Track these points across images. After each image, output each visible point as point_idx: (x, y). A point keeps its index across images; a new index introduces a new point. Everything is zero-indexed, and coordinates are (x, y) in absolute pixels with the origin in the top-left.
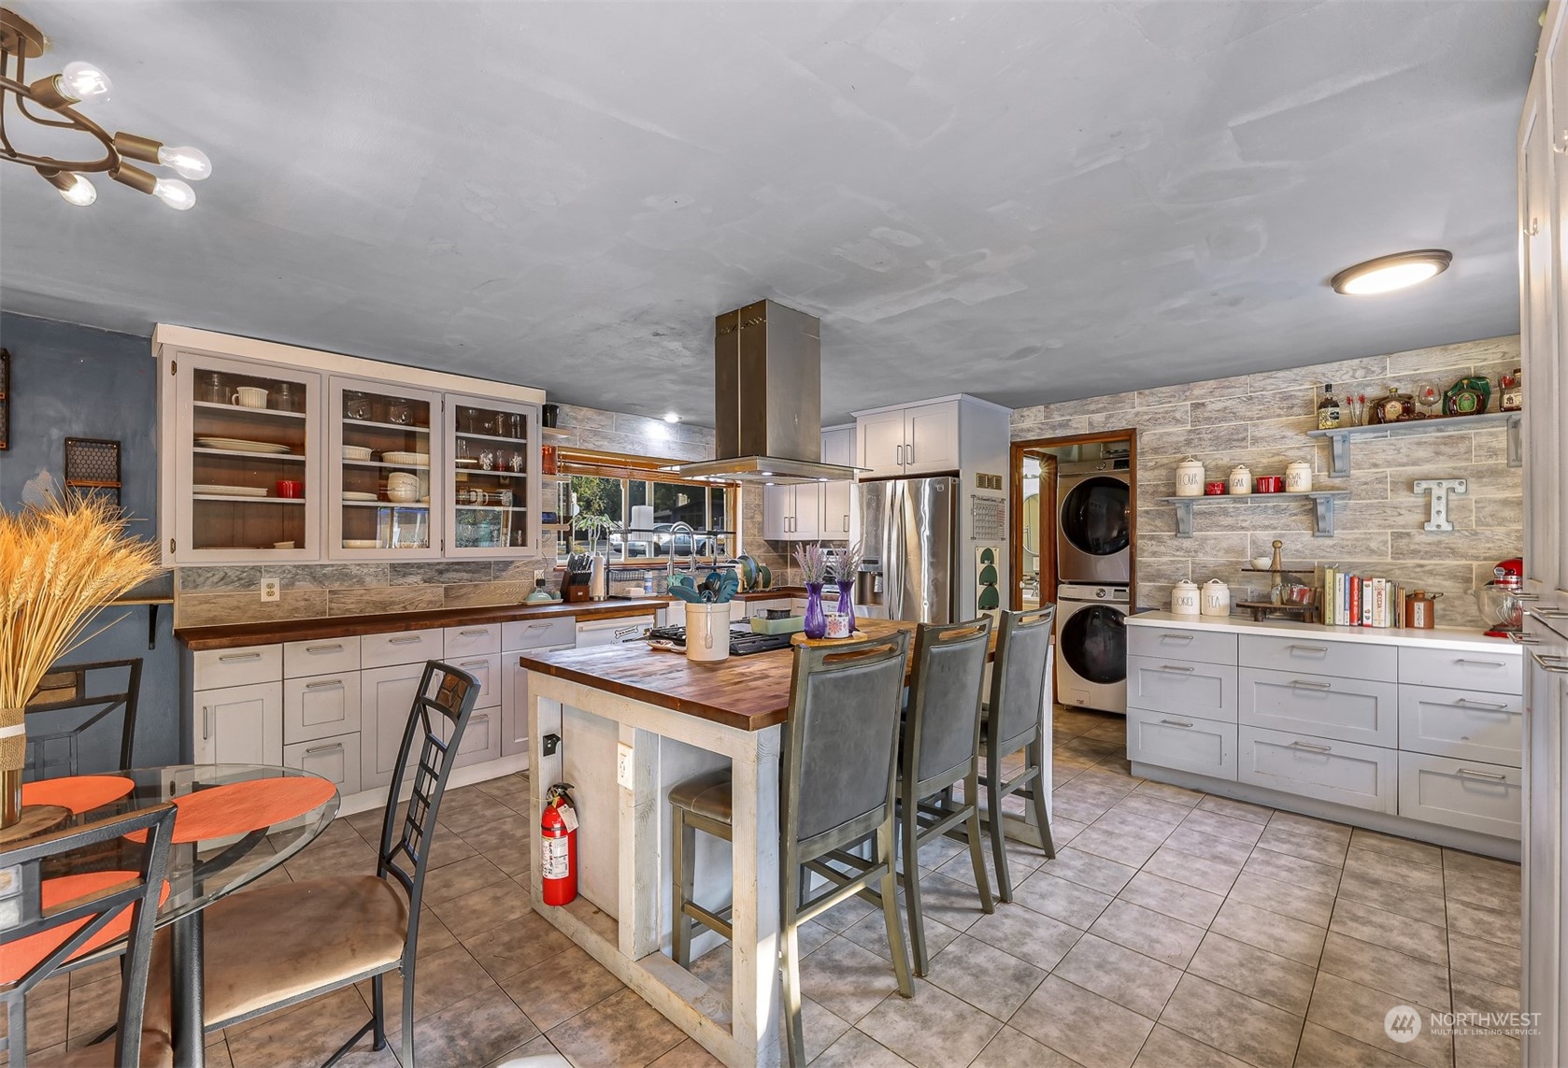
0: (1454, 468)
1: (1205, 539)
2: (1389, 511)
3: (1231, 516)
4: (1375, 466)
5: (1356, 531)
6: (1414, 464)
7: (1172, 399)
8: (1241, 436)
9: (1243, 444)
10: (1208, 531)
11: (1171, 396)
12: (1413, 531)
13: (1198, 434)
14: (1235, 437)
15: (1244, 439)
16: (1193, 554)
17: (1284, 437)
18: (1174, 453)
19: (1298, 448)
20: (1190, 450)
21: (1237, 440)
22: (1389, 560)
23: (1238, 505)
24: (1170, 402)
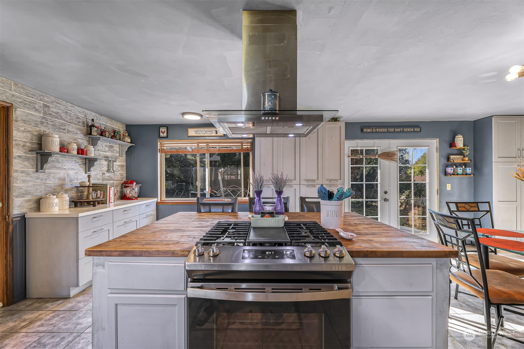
0: (112, 155)
1: (50, 173)
2: (101, 165)
3: (60, 163)
4: (99, 150)
5: (95, 172)
6: (106, 152)
7: (33, 97)
8: (63, 128)
9: (64, 131)
10: (51, 169)
11: (33, 95)
12: (105, 172)
13: (46, 120)
14: (61, 127)
15: (64, 129)
16: (44, 181)
17: (77, 133)
18: (35, 126)
19: (81, 139)
20: (42, 127)
21: (62, 129)
22: (101, 182)
23: (63, 159)
24: (32, 98)
